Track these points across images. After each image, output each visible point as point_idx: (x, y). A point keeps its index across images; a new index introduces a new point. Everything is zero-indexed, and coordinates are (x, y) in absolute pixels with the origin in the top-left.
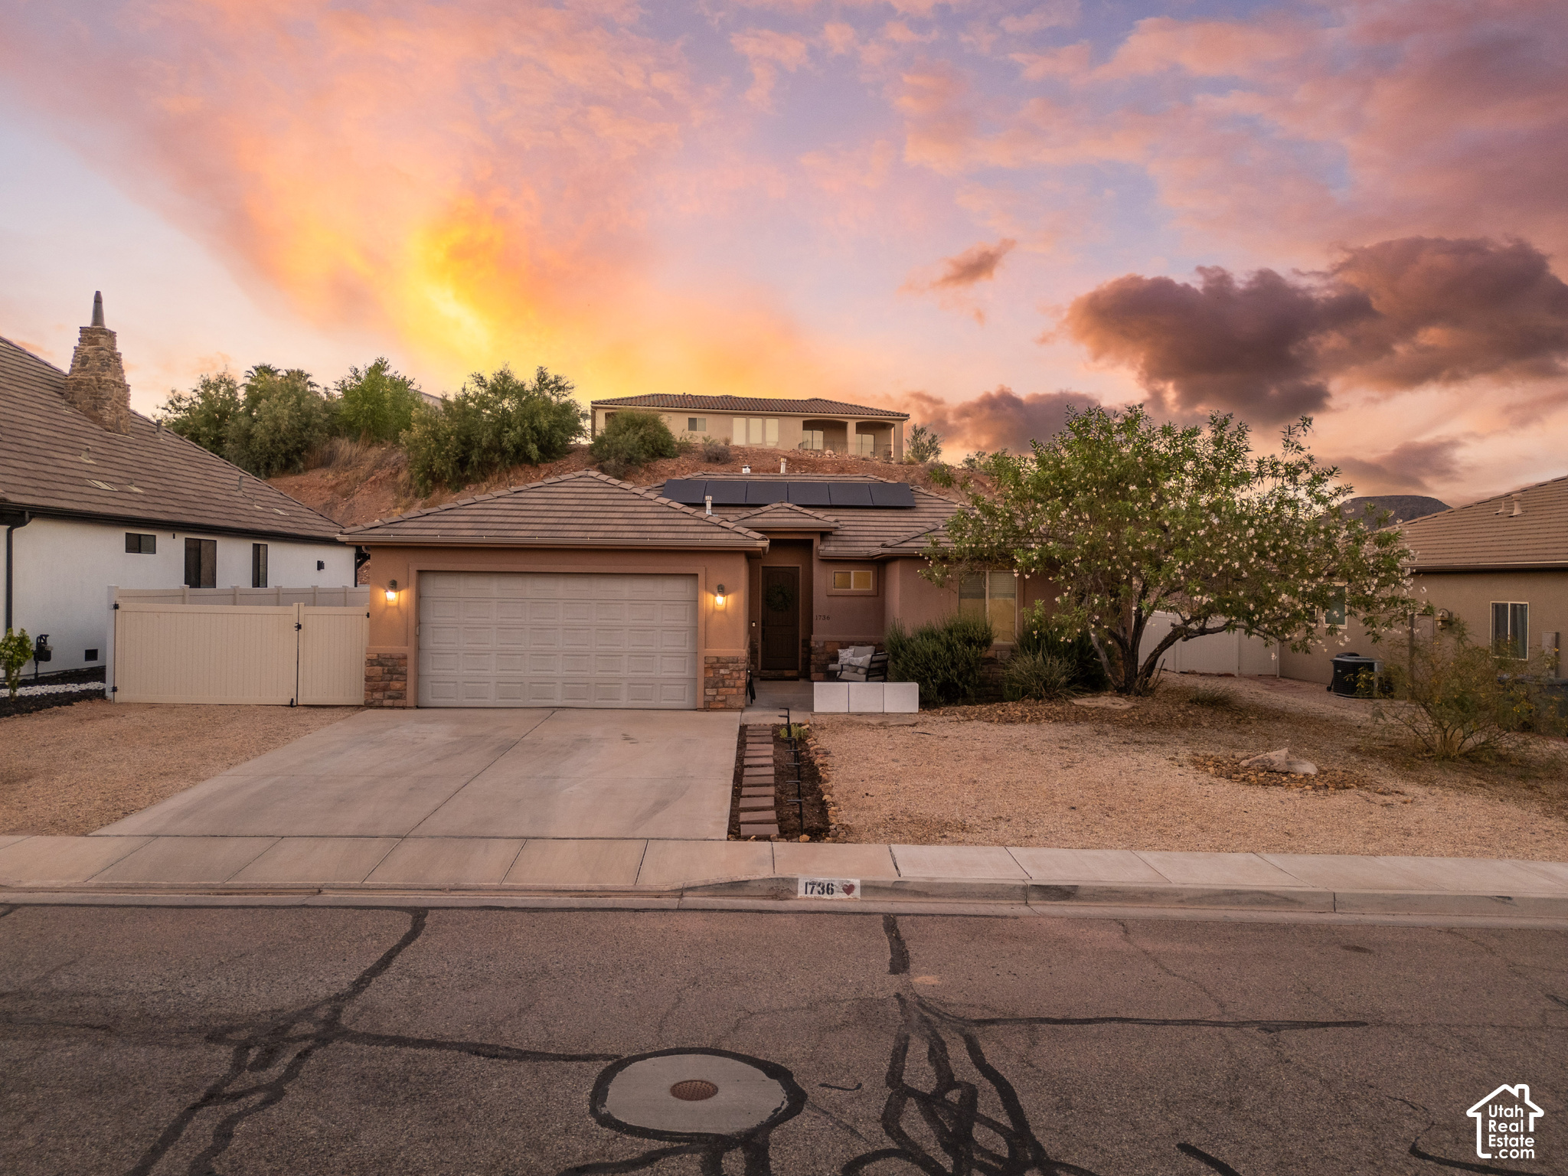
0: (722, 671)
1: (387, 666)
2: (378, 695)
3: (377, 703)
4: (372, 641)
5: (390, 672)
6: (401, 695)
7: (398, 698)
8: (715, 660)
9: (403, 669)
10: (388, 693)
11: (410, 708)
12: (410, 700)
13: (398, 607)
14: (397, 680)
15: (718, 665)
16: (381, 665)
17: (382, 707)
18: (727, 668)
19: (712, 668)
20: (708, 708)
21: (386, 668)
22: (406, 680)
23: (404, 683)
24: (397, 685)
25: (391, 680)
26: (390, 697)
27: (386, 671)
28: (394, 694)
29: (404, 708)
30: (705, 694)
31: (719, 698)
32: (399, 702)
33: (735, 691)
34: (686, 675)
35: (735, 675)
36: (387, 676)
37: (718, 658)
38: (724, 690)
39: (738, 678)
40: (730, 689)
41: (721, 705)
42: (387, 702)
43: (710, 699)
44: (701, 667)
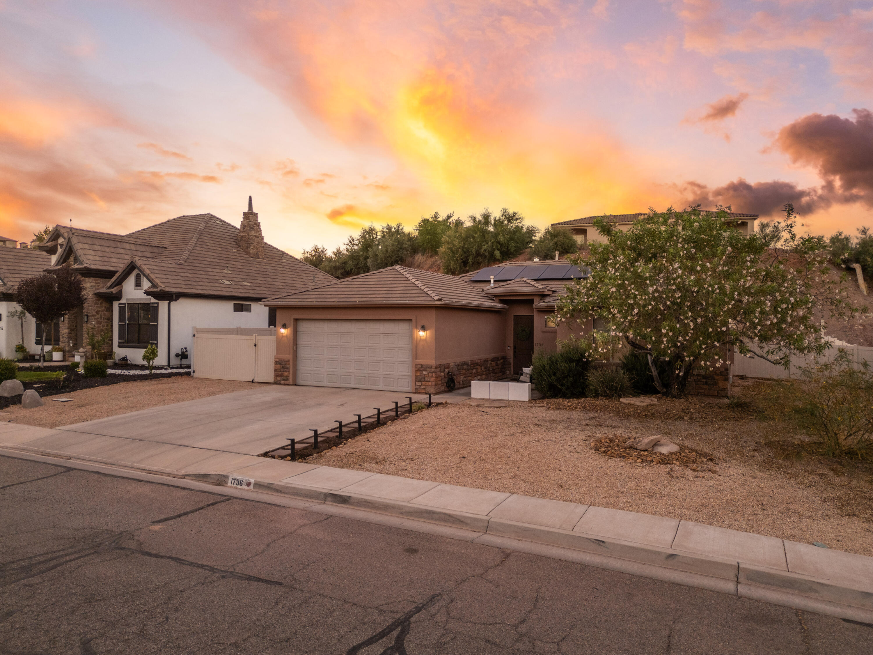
0: (424, 373)
1: (283, 364)
2: (279, 378)
3: (279, 382)
4: (278, 353)
5: (283, 368)
6: (287, 379)
8: (420, 366)
9: (288, 366)
10: (283, 378)
11: (291, 385)
12: (291, 381)
13: (286, 336)
14: (286, 371)
15: (422, 369)
16: (280, 364)
17: (280, 384)
18: (426, 371)
19: (419, 370)
20: (417, 392)
21: (282, 366)
22: (289, 372)
25: (284, 371)
26: (283, 380)
28: (285, 378)
29: (288, 385)
30: (416, 385)
31: (422, 387)
32: (287, 382)
33: (430, 383)
34: (409, 374)
35: (430, 375)
36: (282, 369)
37: (422, 365)
38: (425, 382)
39: (432, 377)
40: (428, 383)
41: (423, 391)
42: (282, 382)
43: (418, 387)
44: (414, 369)
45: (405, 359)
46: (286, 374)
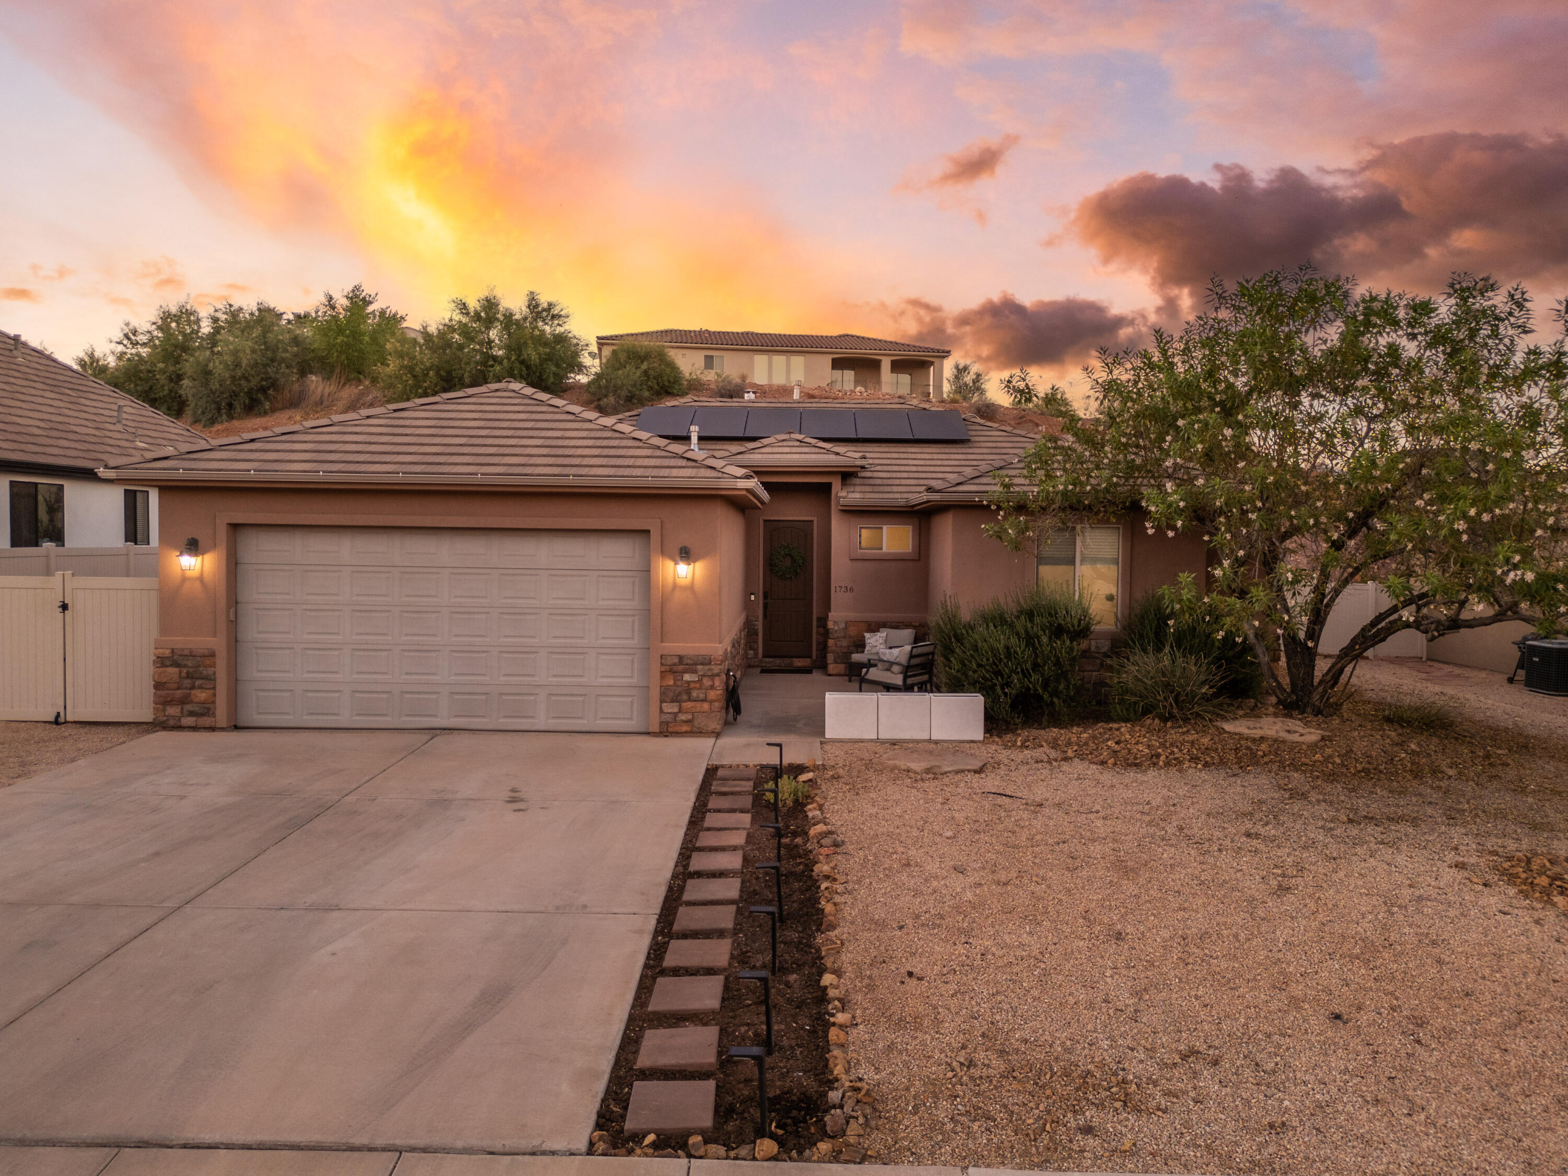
0: (687, 677)
1: (185, 666)
2: (173, 711)
3: (172, 722)
4: (164, 629)
5: (189, 676)
6: (207, 710)
7: (202, 715)
8: (676, 660)
9: (210, 671)
10: (188, 707)
11: (222, 729)
12: (221, 716)
13: (201, 578)
14: (201, 687)
15: (681, 668)
16: (176, 664)
17: (179, 728)
18: (694, 672)
19: (671, 671)
20: (665, 731)
21: (185, 671)
22: (214, 688)
23: (211, 692)
24: (201, 695)
25: (193, 688)
26: (191, 714)
27: (184, 675)
28: (196, 709)
29: (212, 729)
30: (661, 711)
31: (683, 717)
32: (206, 721)
33: (706, 706)
34: (634, 681)
35: (707, 682)
36: (187, 682)
37: (681, 658)
38: (689, 705)
39: (712, 687)
40: (698, 704)
41: (685, 728)
42: (188, 721)
43: (668, 718)
44: (656, 669)
45: (622, 642)
46: (201, 696)
